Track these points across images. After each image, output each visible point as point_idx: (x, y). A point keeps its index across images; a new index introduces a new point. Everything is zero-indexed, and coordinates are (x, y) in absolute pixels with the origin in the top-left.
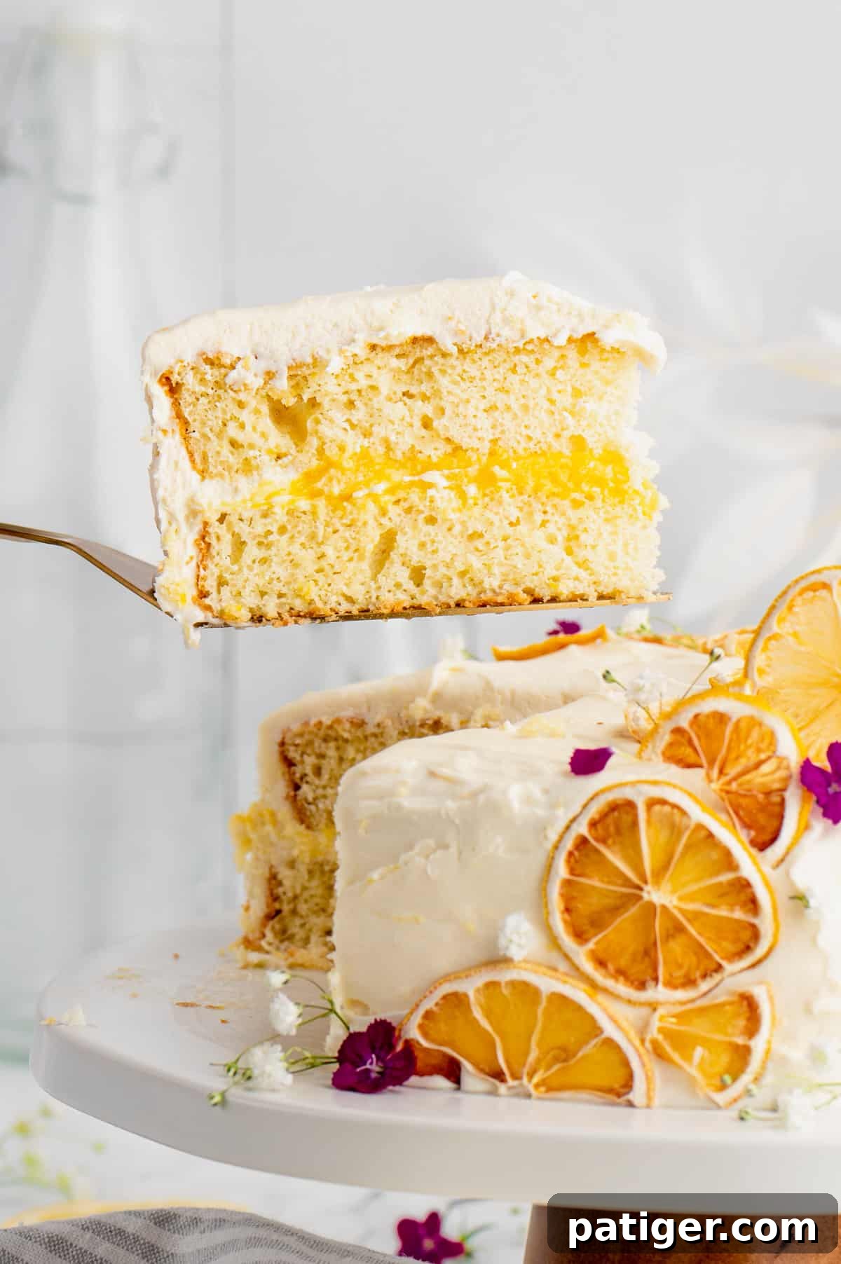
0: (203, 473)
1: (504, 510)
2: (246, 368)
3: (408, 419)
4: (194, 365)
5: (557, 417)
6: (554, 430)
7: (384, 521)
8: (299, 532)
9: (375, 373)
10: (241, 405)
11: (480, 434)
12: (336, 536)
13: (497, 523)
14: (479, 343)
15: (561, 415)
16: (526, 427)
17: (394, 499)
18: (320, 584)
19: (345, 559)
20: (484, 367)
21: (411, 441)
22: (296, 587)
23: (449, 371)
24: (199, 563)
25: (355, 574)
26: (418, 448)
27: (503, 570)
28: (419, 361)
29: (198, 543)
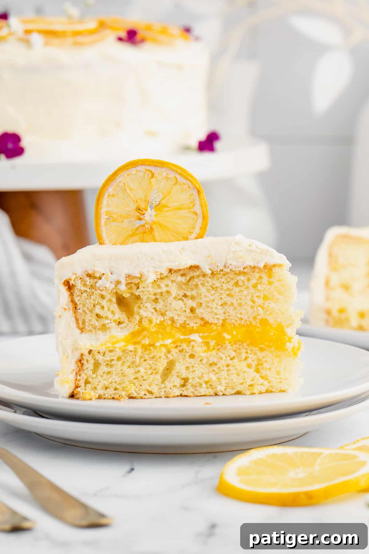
0: (82, 330)
1: (227, 352)
2: (107, 279)
3: (184, 309)
4: (82, 277)
5: (255, 309)
6: (253, 315)
7: (169, 356)
8: (127, 360)
9: (170, 284)
10: (103, 297)
11: (218, 316)
12: (145, 363)
13: (224, 358)
14: (221, 269)
15: (257, 308)
16: (240, 313)
17: (174, 346)
18: (136, 385)
19: (149, 373)
20: (222, 281)
21: (184, 319)
22: (124, 386)
23: (206, 284)
24: (77, 373)
25: (153, 381)
26: (187, 322)
27: (227, 381)
28: (191, 278)
29: (77, 363)
